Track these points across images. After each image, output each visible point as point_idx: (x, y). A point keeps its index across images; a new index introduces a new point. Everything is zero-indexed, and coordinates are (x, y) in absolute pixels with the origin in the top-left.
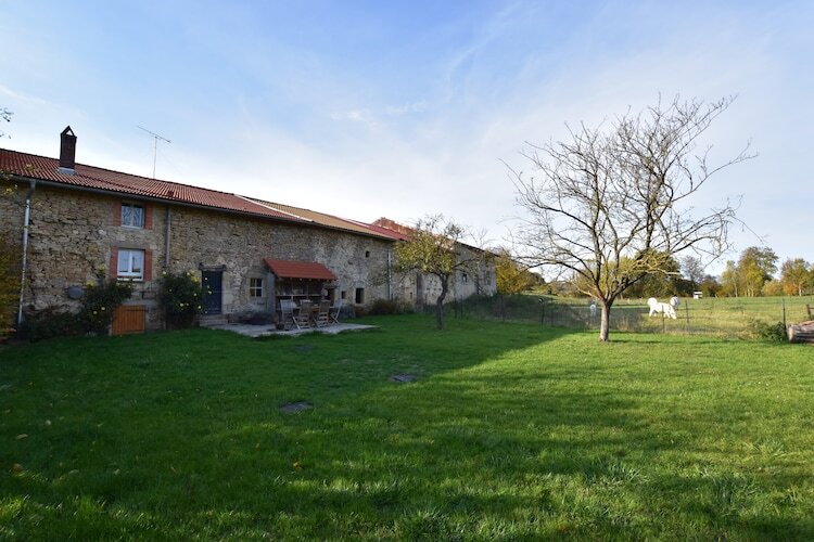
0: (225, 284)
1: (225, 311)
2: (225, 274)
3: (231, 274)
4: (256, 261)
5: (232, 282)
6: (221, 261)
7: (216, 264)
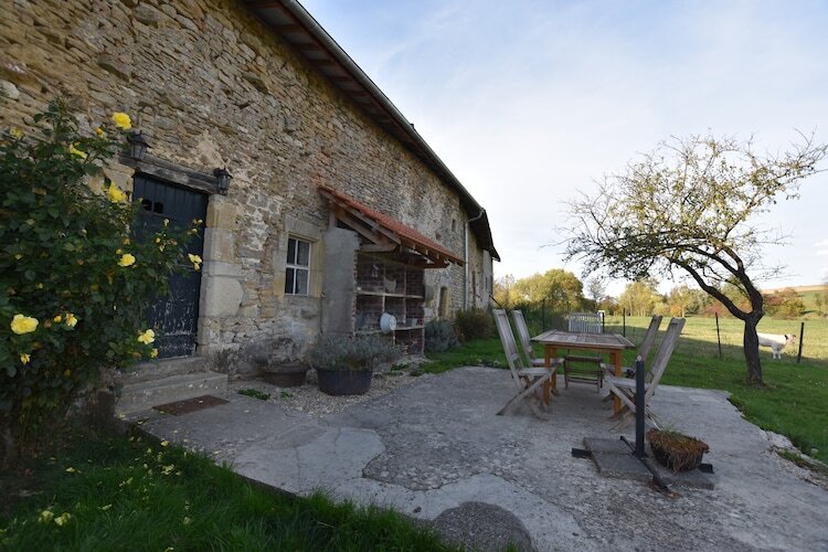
0: (219, 239)
1: (214, 340)
2: (218, 204)
3: (239, 210)
4: (301, 186)
5: (242, 237)
6: (207, 152)
7: (193, 161)
